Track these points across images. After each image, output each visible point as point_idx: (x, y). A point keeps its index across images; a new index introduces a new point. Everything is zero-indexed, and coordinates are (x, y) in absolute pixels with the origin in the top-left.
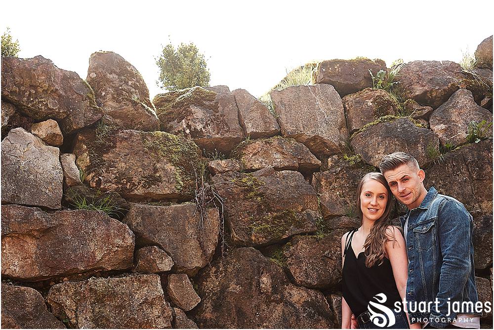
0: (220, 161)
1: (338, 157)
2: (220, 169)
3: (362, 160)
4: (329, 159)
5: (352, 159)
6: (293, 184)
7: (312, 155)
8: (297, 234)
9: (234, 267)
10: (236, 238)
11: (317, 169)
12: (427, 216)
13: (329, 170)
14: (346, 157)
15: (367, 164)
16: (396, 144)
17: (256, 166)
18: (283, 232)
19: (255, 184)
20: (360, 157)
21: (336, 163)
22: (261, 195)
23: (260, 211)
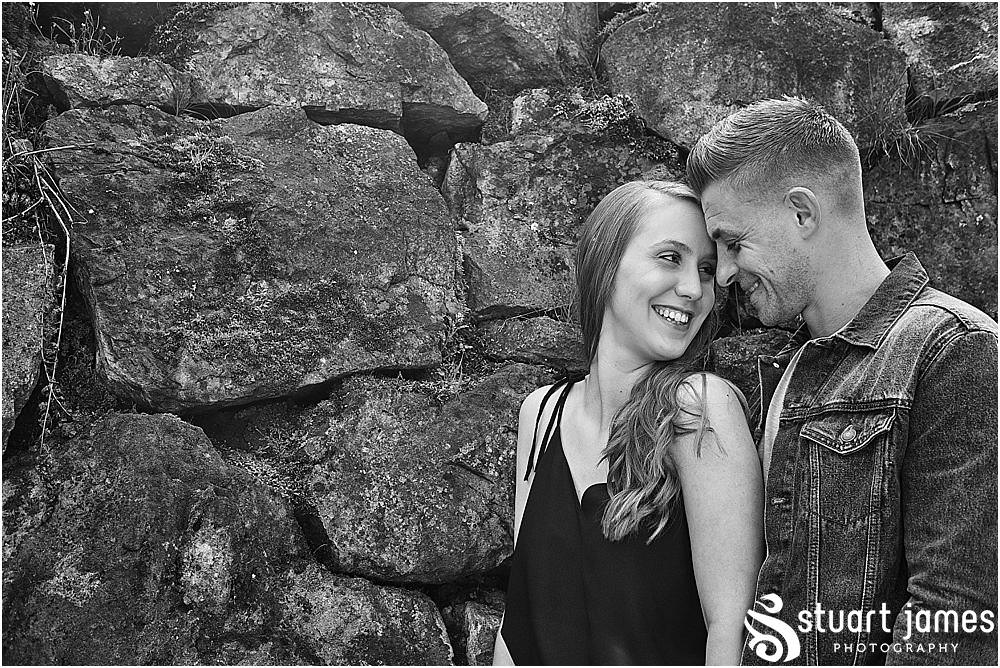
0: (92, 62)
1: (551, 94)
2: (87, 91)
3: (632, 117)
4: (519, 101)
5: (598, 109)
6: (370, 180)
7: (458, 80)
8: (360, 373)
9: (87, 491)
10: (114, 370)
11: (472, 131)
12: (866, 384)
13: (512, 138)
14: (577, 98)
15: (649, 132)
16: (758, 72)
17: (240, 96)
18: (309, 361)
19: (224, 166)
20: (627, 105)
21: (542, 115)
22: (240, 209)
23: (228, 272)
